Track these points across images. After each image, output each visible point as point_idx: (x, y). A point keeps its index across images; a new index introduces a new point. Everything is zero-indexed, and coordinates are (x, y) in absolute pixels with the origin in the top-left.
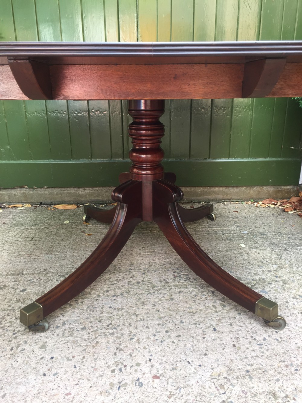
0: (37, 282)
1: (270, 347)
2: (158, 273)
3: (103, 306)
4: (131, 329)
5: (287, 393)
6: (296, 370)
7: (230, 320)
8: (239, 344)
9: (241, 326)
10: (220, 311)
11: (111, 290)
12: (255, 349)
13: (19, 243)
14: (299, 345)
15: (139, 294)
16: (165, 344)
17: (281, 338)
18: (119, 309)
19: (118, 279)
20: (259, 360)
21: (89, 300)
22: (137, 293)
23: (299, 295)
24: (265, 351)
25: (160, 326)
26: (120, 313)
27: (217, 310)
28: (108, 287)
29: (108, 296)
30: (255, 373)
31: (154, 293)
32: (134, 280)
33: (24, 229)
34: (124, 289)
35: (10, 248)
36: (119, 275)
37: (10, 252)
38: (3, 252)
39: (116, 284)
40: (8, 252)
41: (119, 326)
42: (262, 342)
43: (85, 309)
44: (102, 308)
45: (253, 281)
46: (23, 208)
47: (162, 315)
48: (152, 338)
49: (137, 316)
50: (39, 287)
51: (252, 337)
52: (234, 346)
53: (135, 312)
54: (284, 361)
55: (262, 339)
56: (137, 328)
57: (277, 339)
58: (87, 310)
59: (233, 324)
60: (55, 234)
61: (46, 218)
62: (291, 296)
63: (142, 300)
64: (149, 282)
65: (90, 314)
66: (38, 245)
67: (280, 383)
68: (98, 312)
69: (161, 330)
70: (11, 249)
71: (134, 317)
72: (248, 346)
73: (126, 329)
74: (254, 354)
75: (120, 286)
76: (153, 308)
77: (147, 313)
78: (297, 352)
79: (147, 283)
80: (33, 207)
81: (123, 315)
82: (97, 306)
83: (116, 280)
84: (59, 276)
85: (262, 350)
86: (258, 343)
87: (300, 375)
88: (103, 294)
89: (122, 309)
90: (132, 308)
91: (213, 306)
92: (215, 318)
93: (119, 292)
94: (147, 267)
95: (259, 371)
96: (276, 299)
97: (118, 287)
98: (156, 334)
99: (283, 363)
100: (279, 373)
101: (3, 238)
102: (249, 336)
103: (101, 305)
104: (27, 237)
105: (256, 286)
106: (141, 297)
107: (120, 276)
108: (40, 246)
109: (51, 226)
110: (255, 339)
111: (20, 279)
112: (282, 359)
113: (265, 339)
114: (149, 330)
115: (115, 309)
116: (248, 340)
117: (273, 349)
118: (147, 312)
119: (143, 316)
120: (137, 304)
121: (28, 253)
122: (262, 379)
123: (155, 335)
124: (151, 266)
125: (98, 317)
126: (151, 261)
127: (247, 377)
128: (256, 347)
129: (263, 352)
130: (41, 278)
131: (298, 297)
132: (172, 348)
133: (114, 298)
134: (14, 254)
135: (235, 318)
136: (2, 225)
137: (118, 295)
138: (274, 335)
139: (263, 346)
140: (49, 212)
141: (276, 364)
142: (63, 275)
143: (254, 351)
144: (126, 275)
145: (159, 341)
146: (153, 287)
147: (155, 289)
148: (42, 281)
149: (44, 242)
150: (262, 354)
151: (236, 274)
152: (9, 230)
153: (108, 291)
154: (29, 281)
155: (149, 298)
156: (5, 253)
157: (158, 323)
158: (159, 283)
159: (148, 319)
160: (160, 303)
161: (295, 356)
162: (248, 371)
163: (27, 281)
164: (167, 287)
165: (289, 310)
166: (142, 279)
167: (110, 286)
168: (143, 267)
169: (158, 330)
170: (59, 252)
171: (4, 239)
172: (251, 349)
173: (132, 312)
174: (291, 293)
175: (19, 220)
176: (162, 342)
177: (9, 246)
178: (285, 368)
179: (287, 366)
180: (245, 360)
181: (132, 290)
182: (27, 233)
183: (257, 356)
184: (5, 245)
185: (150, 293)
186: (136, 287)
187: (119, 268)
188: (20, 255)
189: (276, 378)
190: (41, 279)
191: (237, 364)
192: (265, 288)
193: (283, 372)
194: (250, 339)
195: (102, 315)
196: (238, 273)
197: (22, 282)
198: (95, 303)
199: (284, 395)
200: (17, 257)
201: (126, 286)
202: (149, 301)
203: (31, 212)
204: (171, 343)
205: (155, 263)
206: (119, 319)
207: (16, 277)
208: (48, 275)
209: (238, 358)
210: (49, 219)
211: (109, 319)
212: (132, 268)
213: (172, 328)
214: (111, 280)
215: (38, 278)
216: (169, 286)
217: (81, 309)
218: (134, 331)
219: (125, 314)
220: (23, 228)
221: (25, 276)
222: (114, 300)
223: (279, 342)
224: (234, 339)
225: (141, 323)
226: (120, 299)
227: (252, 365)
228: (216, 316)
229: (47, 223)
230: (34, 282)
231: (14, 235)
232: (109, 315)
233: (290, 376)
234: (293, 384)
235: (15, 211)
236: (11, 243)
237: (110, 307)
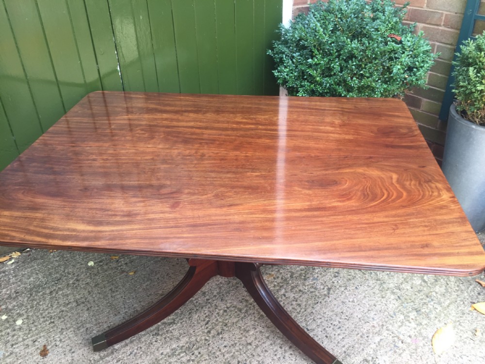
0: (139, 351)
1: (346, 327)
2: (233, 294)
3: (219, 348)
4: (256, 358)
5: (372, 356)
6: (367, 337)
7: (311, 316)
8: (328, 334)
9: (321, 318)
10: (300, 311)
11: (211, 329)
12: (339, 332)
13: (69, 314)
14: (359, 317)
15: (236, 323)
16: (287, 358)
17: (347, 316)
18: (233, 345)
19: (207, 314)
20: (346, 340)
21: (203, 348)
22: (233, 323)
23: (336, 272)
24: (345, 332)
25: (273, 345)
26: (237, 348)
27: (298, 311)
28: (205, 327)
29: (213, 337)
30: (349, 351)
31: (245, 316)
32: (220, 310)
33: (51, 293)
34: (221, 324)
35: (66, 324)
36: (204, 311)
37: (72, 329)
38: (64, 333)
39: (209, 321)
40: (69, 330)
41: (246, 360)
42: (339, 325)
43: (207, 358)
44: (220, 351)
45: (302, 272)
46: (13, 261)
47: (267, 335)
48: (275, 358)
49: (250, 344)
50: (148, 357)
51: (332, 324)
52: (327, 337)
53: (246, 341)
54: (358, 334)
55: (338, 323)
56: (260, 356)
57: (346, 319)
58: (210, 359)
59: (315, 319)
60: (96, 286)
61: (59, 266)
62: (333, 275)
63: (243, 328)
64: (233, 307)
65: (215, 360)
66: (93, 308)
67: (365, 351)
68: (220, 355)
69: (276, 348)
70: (69, 325)
71: (249, 347)
72: (334, 333)
73: (253, 360)
74: (341, 337)
75: (214, 321)
76: (256, 331)
77: (256, 339)
78: (360, 323)
79: (233, 309)
80: (24, 254)
81: (240, 349)
82: (214, 351)
83: (206, 317)
84: (153, 335)
85: (343, 332)
86: (338, 327)
87: (371, 339)
88: (209, 337)
89: (236, 344)
90: (241, 339)
91: (293, 308)
92: (302, 319)
93: (219, 328)
94: (218, 291)
95: (350, 348)
96: (325, 282)
97: (214, 324)
98: (276, 353)
99: (359, 336)
100: (361, 344)
101: (41, 314)
102: (330, 325)
103: (216, 348)
104: (67, 302)
105: (307, 276)
106: (240, 325)
107: (206, 312)
108: (97, 308)
109: (78, 276)
110: (334, 325)
111: (120, 357)
112: (357, 333)
113: (339, 322)
114: (268, 353)
115: (230, 347)
116: (331, 328)
117: (348, 328)
118: (254, 337)
119: (255, 343)
120: (242, 334)
121: (94, 323)
122: (355, 353)
123: (276, 355)
124: (220, 288)
125: (224, 361)
126: (217, 283)
127: (347, 356)
128: (339, 331)
129: (344, 333)
130: (139, 346)
131: (337, 274)
132: (294, 360)
133: (221, 336)
134: (81, 331)
135: (312, 312)
136: (17, 296)
137: (221, 332)
138: (343, 316)
139: (342, 328)
140: (54, 255)
141: (355, 338)
142: (156, 333)
143: (339, 335)
144: (209, 308)
145: (282, 358)
146: (240, 310)
147: (243, 311)
148: (143, 348)
149: (94, 301)
150: (345, 335)
151: (288, 269)
152: (35, 300)
153: (209, 332)
154: (131, 354)
155: (246, 324)
156: (68, 334)
157: (269, 343)
158: (241, 304)
159: (261, 343)
160: (257, 324)
161: (361, 327)
162: (345, 352)
163: (129, 355)
164: (250, 306)
165: (338, 289)
166: (225, 306)
167: (207, 326)
168: (215, 292)
169: (275, 349)
170: (125, 307)
171: (44, 315)
172: (337, 334)
173: (245, 343)
174: (330, 272)
175: (29, 280)
176: (284, 358)
177: (61, 322)
178: (361, 339)
179: (361, 337)
180: (339, 345)
181: (227, 321)
182: (61, 296)
183: (343, 338)
184: (56, 322)
185: (242, 318)
186: (227, 317)
187: (197, 302)
188: (87, 329)
189: (361, 349)
190: (141, 348)
191: (336, 350)
192: (313, 275)
193: (362, 342)
194: (332, 327)
195: (226, 357)
196: (288, 268)
197: (125, 358)
198: (210, 349)
199: (371, 358)
200: (88, 332)
201: (220, 320)
202: (248, 326)
203: (29, 262)
204: (290, 356)
205: (221, 283)
206: (241, 354)
207: (114, 356)
208: (143, 340)
209: (335, 345)
210: (66, 266)
211: (234, 358)
212: (208, 297)
213: (282, 343)
214: (202, 319)
215: (136, 348)
216: (251, 304)
217: (205, 360)
218: (260, 359)
219: (241, 347)
220: (48, 291)
221: (122, 351)
222: (222, 338)
223: (348, 320)
224: (323, 332)
225: (259, 350)
226: (226, 336)
227: (344, 346)
228: (301, 317)
229: (70, 274)
230: (136, 353)
231: (49, 306)
232: (231, 355)
233: (367, 343)
234: (371, 348)
235: (7, 268)
236: (60, 318)
237: (225, 346)
